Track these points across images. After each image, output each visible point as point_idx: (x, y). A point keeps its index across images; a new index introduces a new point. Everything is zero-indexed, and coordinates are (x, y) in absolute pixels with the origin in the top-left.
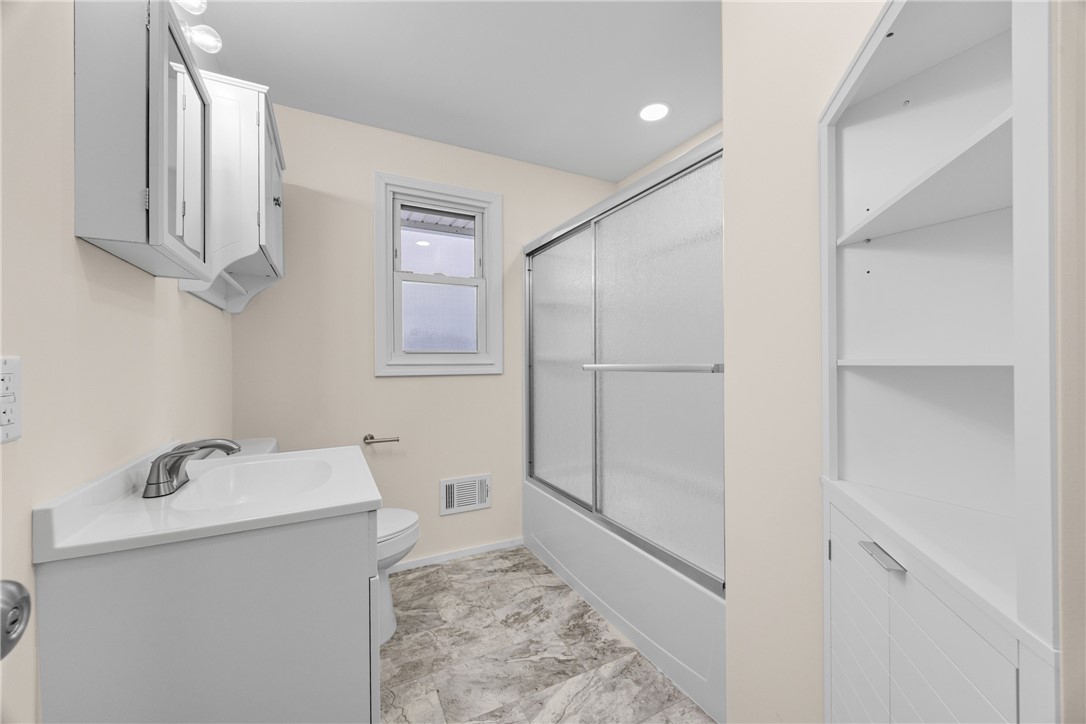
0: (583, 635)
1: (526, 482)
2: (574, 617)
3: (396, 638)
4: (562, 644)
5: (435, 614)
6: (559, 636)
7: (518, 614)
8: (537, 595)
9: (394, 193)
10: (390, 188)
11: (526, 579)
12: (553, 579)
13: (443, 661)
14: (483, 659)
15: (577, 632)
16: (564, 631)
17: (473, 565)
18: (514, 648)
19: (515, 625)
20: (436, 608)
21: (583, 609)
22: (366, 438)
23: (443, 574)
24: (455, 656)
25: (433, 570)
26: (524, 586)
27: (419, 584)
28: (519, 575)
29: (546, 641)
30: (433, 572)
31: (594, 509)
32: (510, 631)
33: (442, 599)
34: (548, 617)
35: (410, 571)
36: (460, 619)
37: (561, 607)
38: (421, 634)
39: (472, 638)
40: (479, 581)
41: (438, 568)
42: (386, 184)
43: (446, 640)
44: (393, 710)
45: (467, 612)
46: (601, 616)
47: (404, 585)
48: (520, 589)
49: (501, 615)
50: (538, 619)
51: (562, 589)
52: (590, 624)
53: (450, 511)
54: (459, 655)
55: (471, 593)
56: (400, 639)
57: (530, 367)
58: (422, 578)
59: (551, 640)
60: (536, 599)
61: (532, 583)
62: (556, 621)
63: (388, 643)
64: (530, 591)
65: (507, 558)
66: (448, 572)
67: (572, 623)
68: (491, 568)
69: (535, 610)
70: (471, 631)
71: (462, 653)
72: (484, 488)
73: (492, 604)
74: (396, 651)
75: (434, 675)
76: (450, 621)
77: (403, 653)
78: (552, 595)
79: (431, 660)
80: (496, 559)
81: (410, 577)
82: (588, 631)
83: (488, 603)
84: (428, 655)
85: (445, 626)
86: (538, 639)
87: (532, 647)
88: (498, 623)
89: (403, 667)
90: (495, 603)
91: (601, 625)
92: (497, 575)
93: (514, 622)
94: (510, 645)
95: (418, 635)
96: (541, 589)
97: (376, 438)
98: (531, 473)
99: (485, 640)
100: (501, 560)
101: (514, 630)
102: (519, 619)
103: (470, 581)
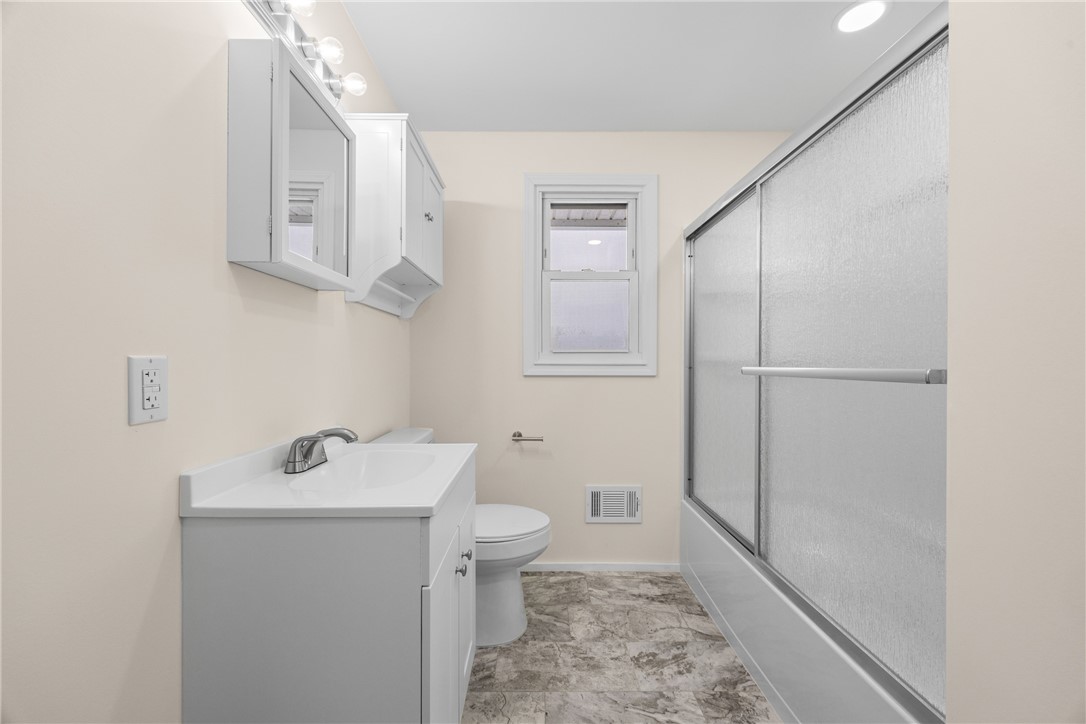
0: (731, 710)
1: (684, 502)
2: (723, 682)
3: (523, 641)
4: (700, 712)
5: (565, 626)
6: (698, 700)
7: (654, 655)
8: (683, 639)
9: (543, 193)
10: (539, 189)
11: (673, 615)
12: (706, 625)
13: (560, 682)
14: (601, 695)
15: (723, 703)
16: (706, 696)
17: (618, 583)
18: (638, 696)
19: (647, 667)
20: (568, 621)
21: (737, 677)
22: (514, 435)
23: (584, 584)
24: (573, 680)
25: (575, 577)
26: (669, 624)
27: (558, 590)
28: (665, 607)
29: (680, 701)
30: (574, 580)
31: (755, 550)
32: (640, 674)
33: (578, 613)
34: (689, 671)
35: (553, 574)
36: (588, 640)
37: (711, 663)
38: (547, 644)
39: (595, 667)
40: (619, 602)
41: (581, 576)
42: (536, 186)
43: (569, 659)
44: (500, 716)
45: (598, 634)
46: (762, 694)
47: (545, 587)
48: (663, 625)
49: (634, 649)
50: (676, 669)
51: (716, 640)
52: (744, 698)
53: (595, 519)
54: (577, 682)
55: (607, 613)
56: (526, 642)
57: (691, 369)
58: (563, 583)
59: (687, 702)
60: (680, 643)
61: (680, 622)
62: (699, 679)
63: (515, 642)
64: (674, 631)
65: (656, 584)
66: (590, 584)
67: (719, 689)
68: (636, 591)
69: (675, 657)
70: (597, 658)
71: (580, 680)
72: (633, 502)
73: (627, 634)
74: (520, 654)
75: (547, 694)
76: (578, 639)
77: (525, 659)
78: (701, 644)
79: (548, 676)
80: (644, 582)
81: (552, 579)
82: (739, 708)
83: (622, 631)
84: (547, 669)
85: (571, 643)
86: (670, 695)
87: (661, 702)
88: (628, 658)
89: (521, 674)
90: (630, 634)
91: (760, 706)
92: (641, 601)
93: (649, 662)
94: (635, 690)
95: (543, 644)
96: (689, 632)
97: (524, 435)
98: (690, 492)
99: (609, 673)
100: (649, 585)
101: (643, 674)
102: (652, 661)
103: (609, 601)
